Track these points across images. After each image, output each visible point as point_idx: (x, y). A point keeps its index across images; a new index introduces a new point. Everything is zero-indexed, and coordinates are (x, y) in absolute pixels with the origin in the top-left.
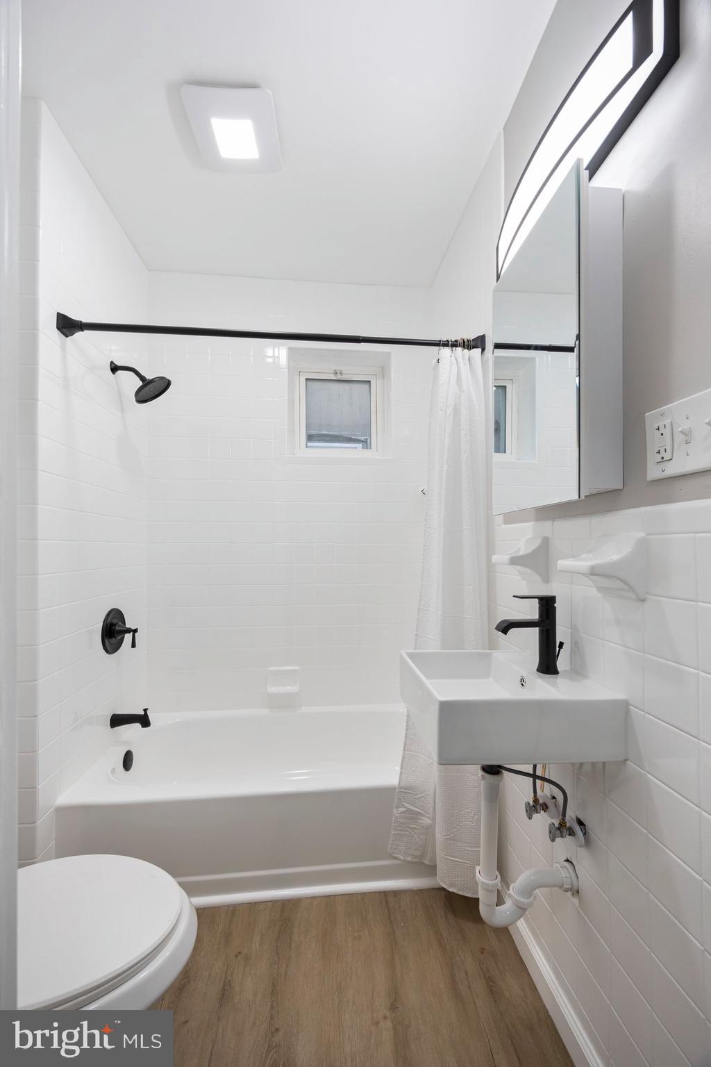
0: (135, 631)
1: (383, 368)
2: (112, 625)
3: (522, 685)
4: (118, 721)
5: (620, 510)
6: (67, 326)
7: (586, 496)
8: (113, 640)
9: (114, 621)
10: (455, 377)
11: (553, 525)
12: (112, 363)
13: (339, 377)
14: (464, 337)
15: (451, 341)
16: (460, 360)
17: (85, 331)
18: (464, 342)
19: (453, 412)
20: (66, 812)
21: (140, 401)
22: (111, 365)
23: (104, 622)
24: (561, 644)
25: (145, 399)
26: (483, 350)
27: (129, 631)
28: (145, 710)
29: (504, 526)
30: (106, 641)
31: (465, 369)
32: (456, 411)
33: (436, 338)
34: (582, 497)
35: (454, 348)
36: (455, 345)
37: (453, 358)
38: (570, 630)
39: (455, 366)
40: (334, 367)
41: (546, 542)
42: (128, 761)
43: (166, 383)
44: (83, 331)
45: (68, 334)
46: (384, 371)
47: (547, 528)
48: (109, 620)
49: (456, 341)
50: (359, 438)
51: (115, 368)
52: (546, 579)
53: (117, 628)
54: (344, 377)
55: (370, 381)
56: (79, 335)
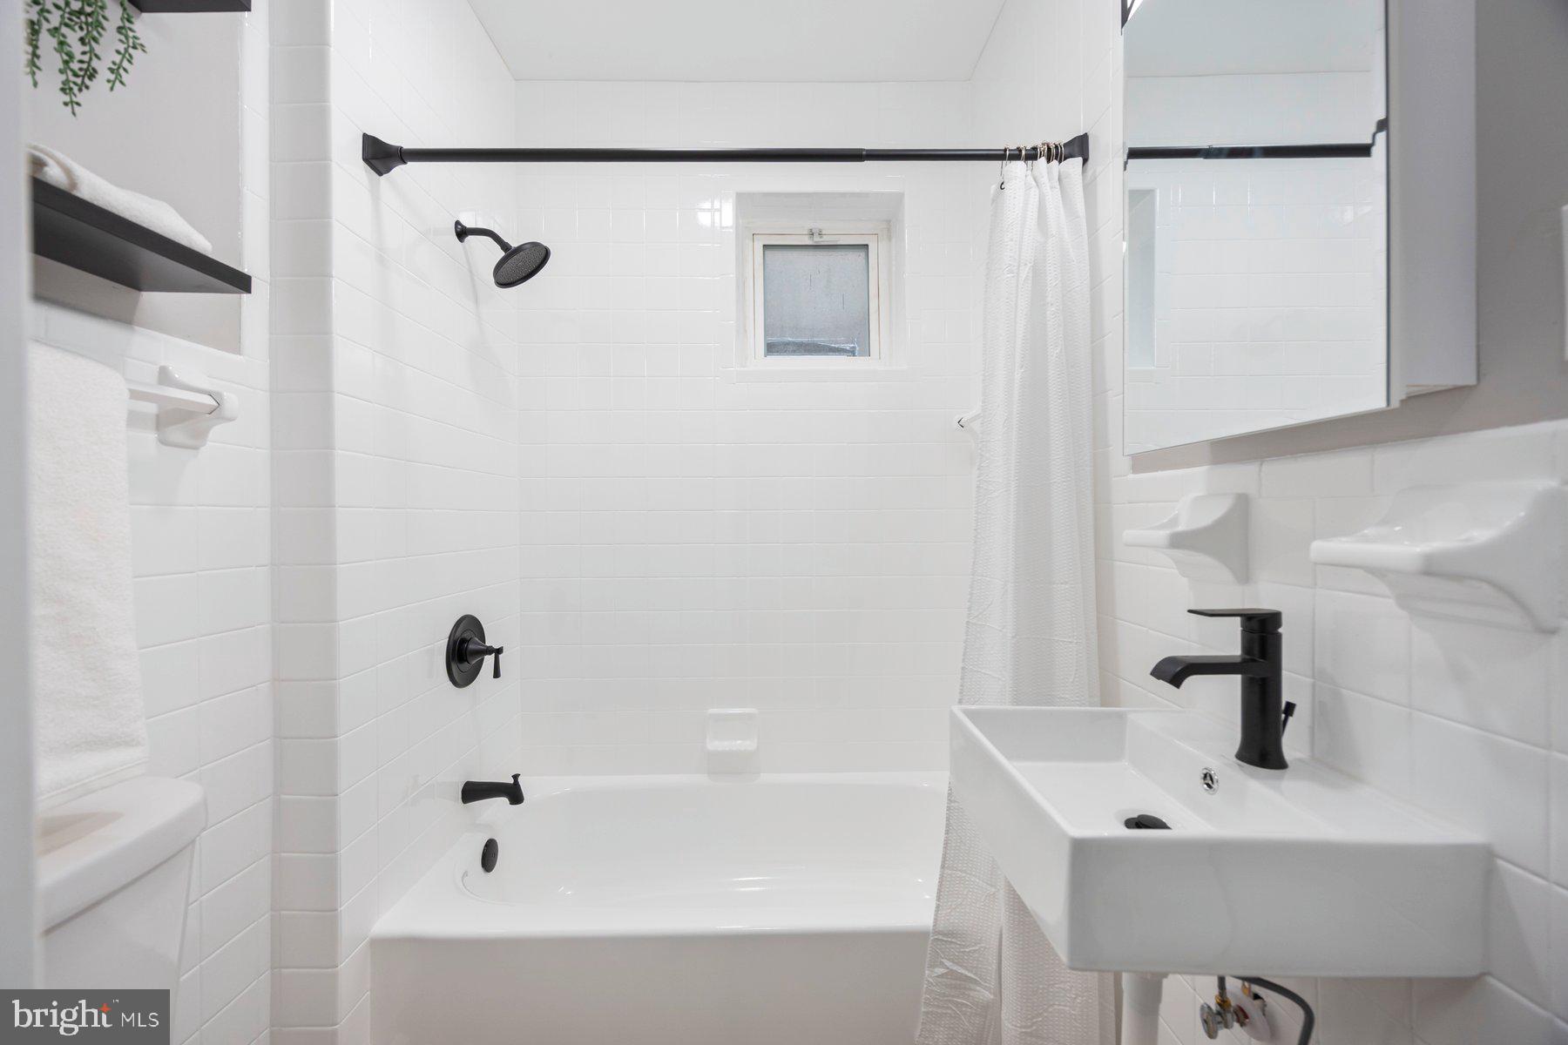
0: (499, 651)
1: (889, 222)
2: (464, 641)
3: (1208, 785)
4: (473, 792)
5: (1465, 431)
6: (380, 156)
7: (1402, 401)
8: (465, 666)
9: (467, 635)
10: (1035, 215)
11: (1260, 471)
12: (458, 223)
13: (817, 240)
14: (1048, 141)
15: (1026, 150)
16: (1045, 180)
17: (409, 163)
18: (1049, 149)
19: (1031, 275)
20: (386, 948)
21: (503, 284)
22: (456, 227)
23: (450, 638)
24: (1290, 708)
25: (509, 281)
26: (1085, 161)
27: (489, 651)
28: (516, 777)
29: (1131, 476)
30: (454, 667)
31: (1053, 197)
32: (1038, 272)
33: (997, 145)
34: (1395, 404)
35: (1030, 162)
36: (1032, 155)
37: (1030, 179)
38: (1309, 680)
39: (1034, 192)
40: (810, 224)
41: (1243, 503)
42: (489, 856)
43: (544, 252)
44: (405, 163)
45: (381, 169)
46: (890, 227)
47: (1242, 476)
48: (458, 634)
49: (1035, 149)
50: (842, 346)
51: (462, 233)
52: (1244, 575)
53: (472, 647)
54: (826, 240)
55: (867, 245)
56: (400, 171)
